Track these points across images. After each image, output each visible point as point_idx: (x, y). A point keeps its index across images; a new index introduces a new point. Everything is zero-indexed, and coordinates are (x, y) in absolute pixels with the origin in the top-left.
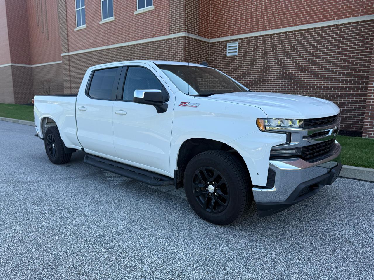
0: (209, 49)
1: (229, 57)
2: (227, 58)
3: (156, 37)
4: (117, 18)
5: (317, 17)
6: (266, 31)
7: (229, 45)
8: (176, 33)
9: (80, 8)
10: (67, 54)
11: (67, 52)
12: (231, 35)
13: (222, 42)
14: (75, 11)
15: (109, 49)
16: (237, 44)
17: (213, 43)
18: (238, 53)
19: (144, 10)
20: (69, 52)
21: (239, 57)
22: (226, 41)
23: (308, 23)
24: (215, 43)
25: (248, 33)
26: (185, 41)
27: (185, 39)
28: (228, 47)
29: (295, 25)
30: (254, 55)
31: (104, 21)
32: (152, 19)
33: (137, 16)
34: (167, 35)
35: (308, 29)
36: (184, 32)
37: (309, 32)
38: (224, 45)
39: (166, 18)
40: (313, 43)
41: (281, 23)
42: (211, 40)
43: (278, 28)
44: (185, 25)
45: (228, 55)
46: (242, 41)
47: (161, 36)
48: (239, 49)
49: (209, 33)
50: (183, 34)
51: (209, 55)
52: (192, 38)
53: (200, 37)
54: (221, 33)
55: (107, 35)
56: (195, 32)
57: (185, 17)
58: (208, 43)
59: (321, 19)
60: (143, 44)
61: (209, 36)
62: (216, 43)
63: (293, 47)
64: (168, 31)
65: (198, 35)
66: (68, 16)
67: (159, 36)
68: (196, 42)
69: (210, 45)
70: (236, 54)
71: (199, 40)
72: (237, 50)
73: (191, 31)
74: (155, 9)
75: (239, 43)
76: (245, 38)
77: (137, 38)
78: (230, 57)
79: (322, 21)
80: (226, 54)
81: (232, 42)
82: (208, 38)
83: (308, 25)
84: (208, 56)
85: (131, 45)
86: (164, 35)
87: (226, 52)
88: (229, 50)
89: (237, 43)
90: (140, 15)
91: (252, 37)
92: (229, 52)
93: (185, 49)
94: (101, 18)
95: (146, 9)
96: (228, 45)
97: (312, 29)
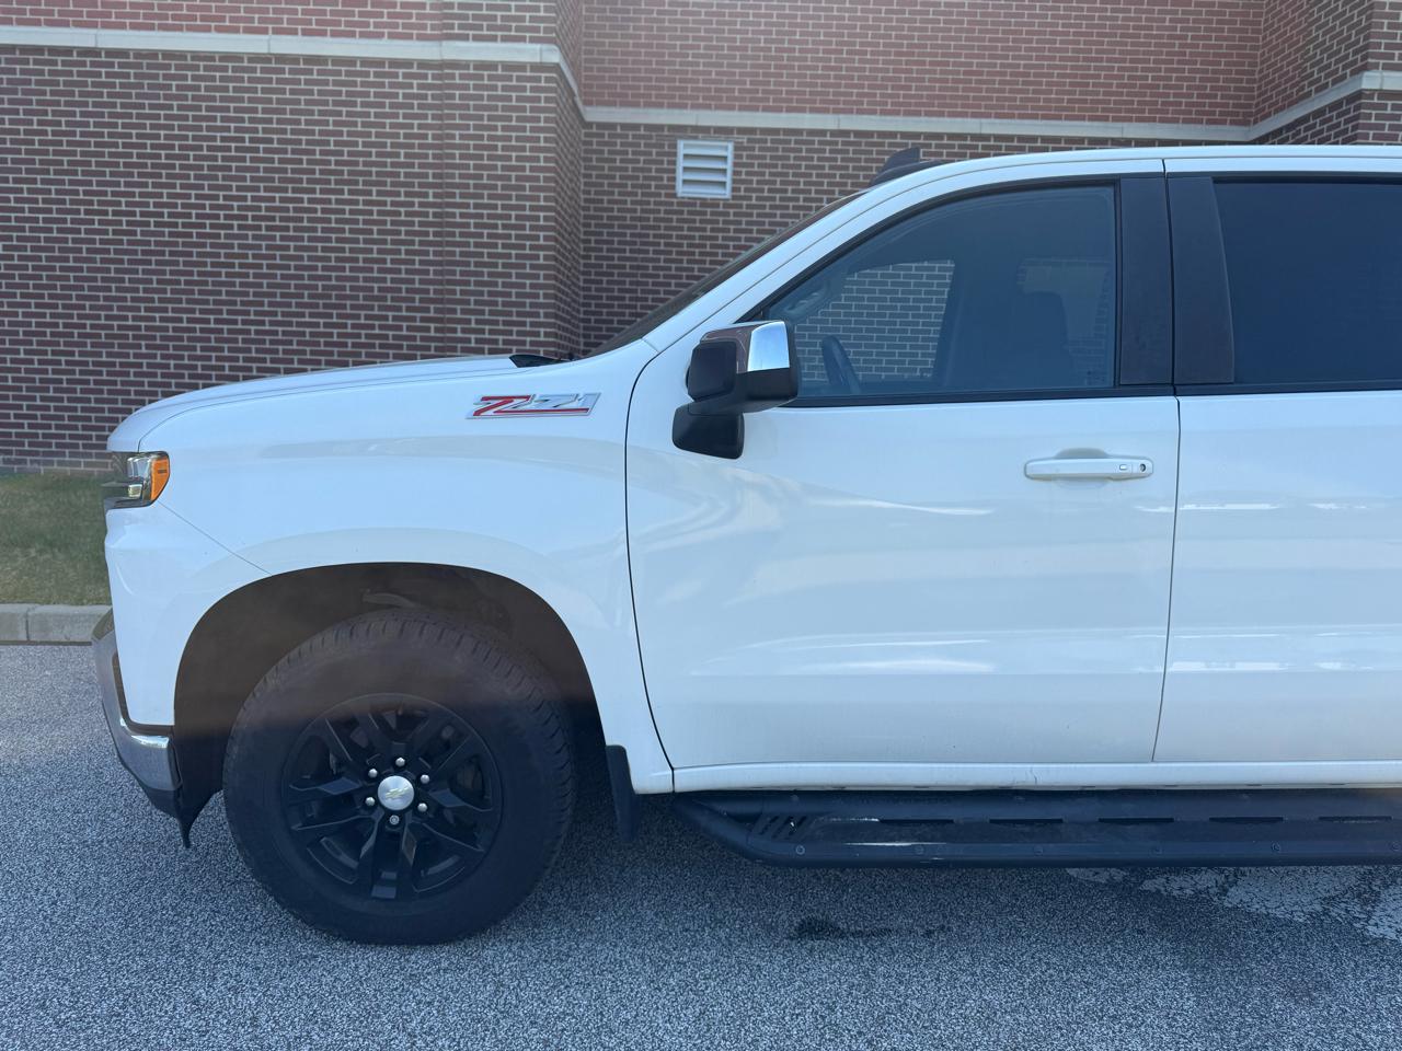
1: (691, 202)
2: (679, 204)
5: (1049, 100)
7: (686, 146)
8: (494, 39)
12: (694, 107)
13: (649, 127)
16: (726, 149)
17: (601, 126)
18: (734, 190)
21: (740, 206)
22: (672, 128)
23: (1022, 117)
24: (612, 126)
25: (778, 110)
27: (552, 80)
28: (680, 158)
29: (974, 115)
38: (662, 146)
41: (921, 96)
42: (589, 109)
43: (908, 113)
45: (682, 191)
46: (749, 141)
47: (377, 35)
48: (735, 173)
54: (646, 88)
62: (619, 131)
64: (431, 17)
69: (584, 131)
70: (726, 193)
72: (728, 179)
75: (736, 149)
76: (765, 131)
78: (694, 205)
79: (1068, 118)
80: (674, 187)
81: (704, 139)
86: (407, 36)
87: (674, 179)
88: (686, 169)
89: (726, 144)
91: (798, 132)
92: (685, 182)
96: (683, 148)
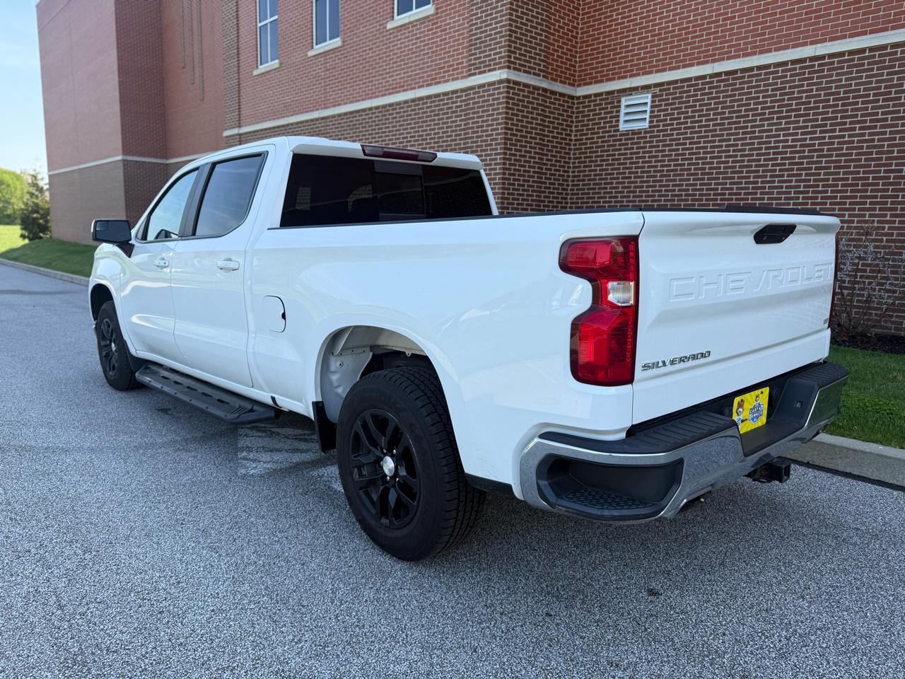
0: (573, 112)
1: (627, 133)
2: (621, 135)
3: (436, 83)
4: (347, 41)
5: (878, 18)
6: (729, 61)
7: (626, 100)
8: (484, 72)
9: (267, 19)
10: (235, 131)
11: (237, 127)
12: (631, 76)
13: (608, 93)
14: (256, 28)
15: (327, 118)
16: (647, 98)
17: (585, 97)
18: (651, 122)
19: (409, 16)
20: (240, 126)
21: (653, 132)
22: (619, 91)
23: (852, 36)
24: (589, 96)
25: (678, 68)
26: (508, 92)
27: (508, 87)
28: (623, 107)
29: (812, 43)
30: (694, 127)
31: (319, 49)
32: (429, 39)
33: (393, 33)
34: (462, 78)
35: (851, 53)
36: (506, 70)
37: (853, 60)
38: (613, 103)
39: (463, 34)
40: (865, 90)
41: (773, 38)
42: (578, 89)
43: (762, 52)
44: (509, 51)
45: (623, 127)
46: (660, 91)
47: (448, 81)
48: (651, 112)
49: (575, 71)
50: (502, 74)
51: (574, 129)
52: (526, 85)
53: (549, 81)
54: (607, 71)
55: (324, 82)
56: (535, 69)
57: (510, 30)
58: (572, 97)
59: (890, 22)
60: (406, 102)
61: (574, 80)
62: (593, 98)
63: (804, 103)
64: (465, 67)
65: (544, 76)
66: (242, 41)
67: (445, 82)
68: (538, 94)
69: (576, 101)
70: (646, 125)
71: (545, 90)
72: (647, 116)
73: (525, 66)
74: (437, 13)
75: (653, 97)
76: (669, 83)
77: (393, 89)
78: (628, 134)
79: (893, 28)
80: (618, 126)
81: (636, 94)
82: (570, 84)
83: (851, 39)
84: (571, 131)
85: (377, 108)
86: (457, 79)
87: (618, 121)
88: (627, 114)
89: (647, 95)
90: (401, 30)
91: (689, 79)
92: (626, 121)
93: (507, 113)
94: (312, 42)
95: (416, 13)
96: (624, 101)
97: (863, 51)
